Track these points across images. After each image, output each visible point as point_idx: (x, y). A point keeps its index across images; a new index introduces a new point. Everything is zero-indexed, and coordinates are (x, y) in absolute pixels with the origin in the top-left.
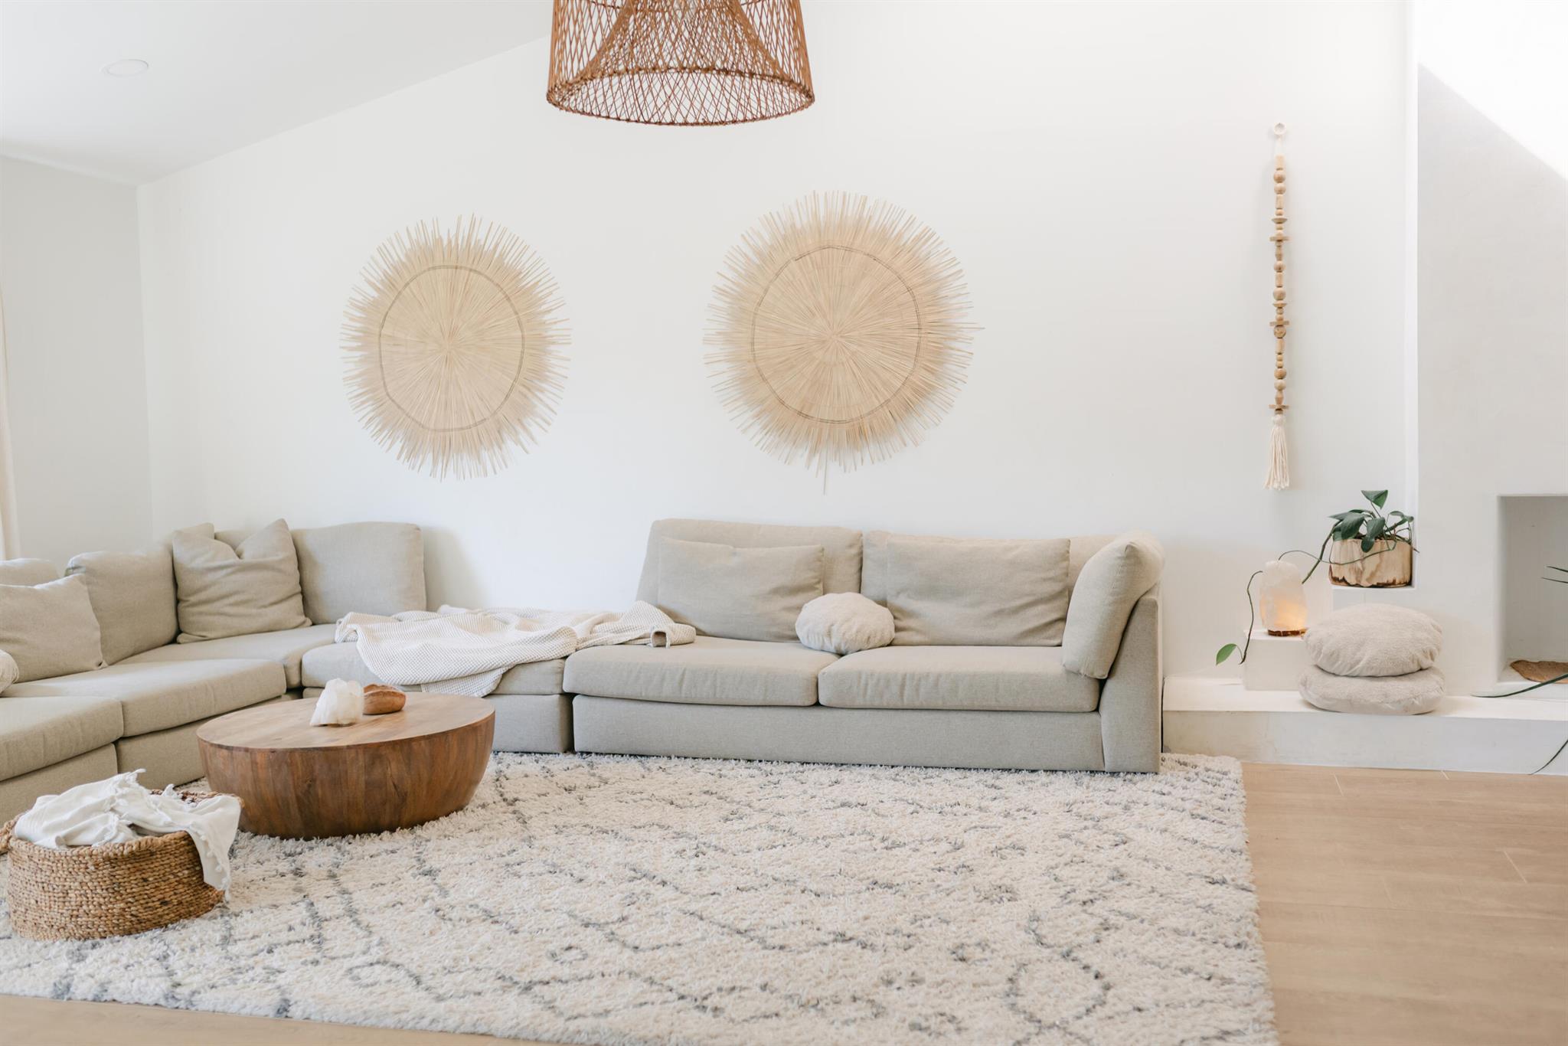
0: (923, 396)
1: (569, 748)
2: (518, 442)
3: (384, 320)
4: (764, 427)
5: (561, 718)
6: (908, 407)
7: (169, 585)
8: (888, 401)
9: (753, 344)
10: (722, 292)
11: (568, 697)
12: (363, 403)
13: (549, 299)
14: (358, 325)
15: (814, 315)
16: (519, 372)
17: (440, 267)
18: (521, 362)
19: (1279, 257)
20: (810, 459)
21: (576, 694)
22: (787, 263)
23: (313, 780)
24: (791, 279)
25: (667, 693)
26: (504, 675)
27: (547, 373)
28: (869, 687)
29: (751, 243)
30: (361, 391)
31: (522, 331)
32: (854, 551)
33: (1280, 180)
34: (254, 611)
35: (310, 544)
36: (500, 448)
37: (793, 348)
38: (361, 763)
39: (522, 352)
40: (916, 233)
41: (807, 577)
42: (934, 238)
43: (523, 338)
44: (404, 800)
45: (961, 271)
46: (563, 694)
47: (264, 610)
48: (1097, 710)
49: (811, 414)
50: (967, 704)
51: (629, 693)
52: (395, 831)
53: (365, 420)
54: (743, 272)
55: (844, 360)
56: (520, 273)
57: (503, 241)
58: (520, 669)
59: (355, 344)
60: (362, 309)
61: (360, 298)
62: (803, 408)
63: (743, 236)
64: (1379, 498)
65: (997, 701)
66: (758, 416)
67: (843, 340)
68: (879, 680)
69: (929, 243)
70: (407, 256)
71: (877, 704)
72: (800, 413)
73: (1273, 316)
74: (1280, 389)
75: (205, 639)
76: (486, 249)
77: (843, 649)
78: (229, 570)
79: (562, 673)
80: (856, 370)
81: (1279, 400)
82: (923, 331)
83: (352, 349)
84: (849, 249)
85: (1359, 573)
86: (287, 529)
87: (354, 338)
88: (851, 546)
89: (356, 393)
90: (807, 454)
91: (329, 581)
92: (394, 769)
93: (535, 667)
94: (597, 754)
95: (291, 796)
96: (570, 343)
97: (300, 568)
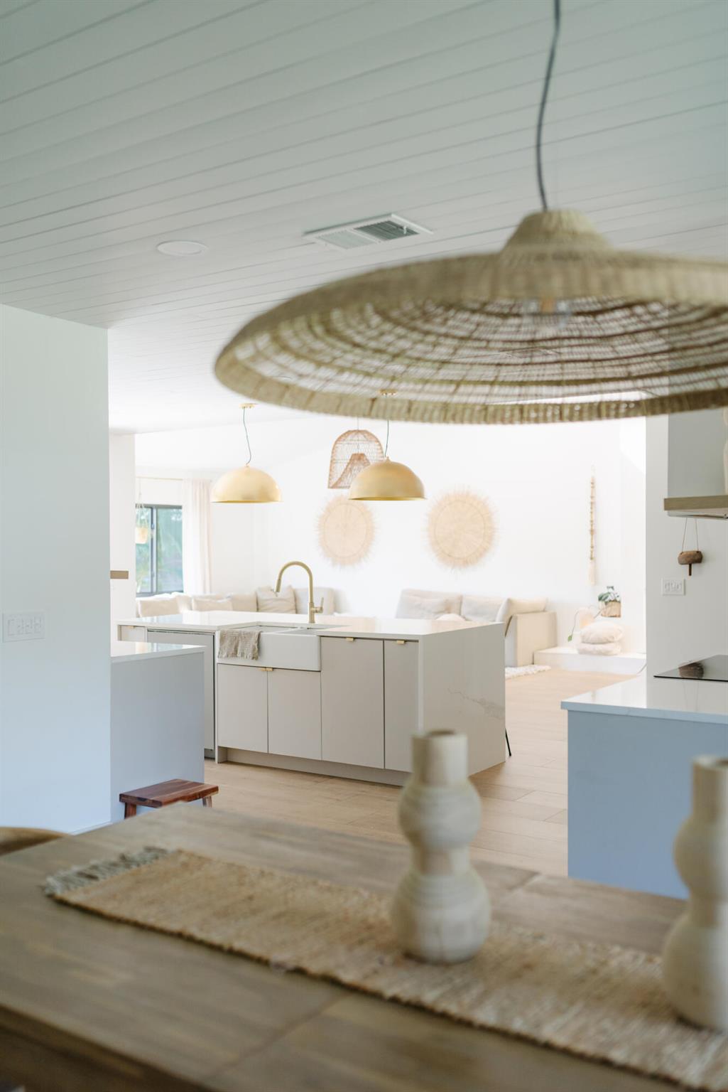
3: (325, 521)
9: (435, 532)
10: (426, 515)
14: (318, 523)
15: (453, 523)
16: (366, 539)
17: (342, 504)
18: (366, 535)
19: (591, 508)
20: (452, 570)
22: (446, 506)
24: (447, 511)
27: (375, 539)
33: (592, 483)
35: (299, 593)
37: (448, 534)
39: (367, 532)
40: (485, 497)
43: (367, 527)
49: (452, 555)
55: (462, 538)
59: (317, 529)
60: (319, 518)
61: (319, 515)
64: (612, 588)
66: (436, 555)
67: (461, 532)
72: (448, 555)
73: (589, 528)
74: (592, 552)
80: (465, 542)
81: (591, 555)
82: (486, 529)
85: (605, 612)
86: (292, 588)
87: (317, 527)
88: (457, 599)
97: (295, 601)
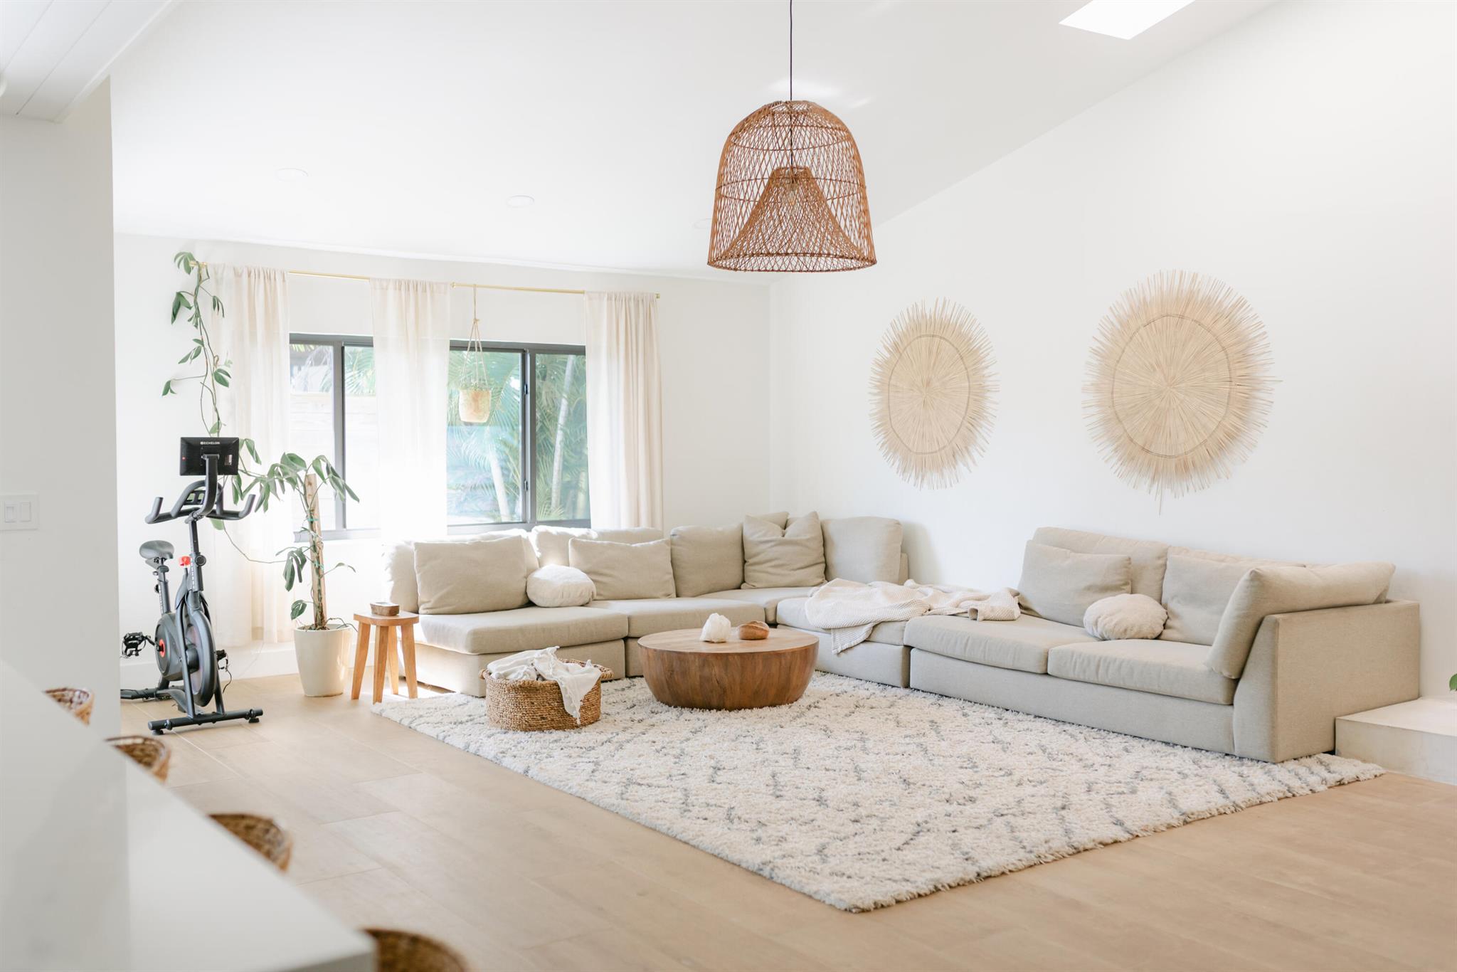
0: (1233, 438)
1: (907, 686)
2: (966, 465)
3: (892, 373)
4: (1119, 460)
5: (903, 663)
6: (1221, 448)
7: (739, 550)
8: (1206, 441)
9: (1112, 393)
10: (1096, 352)
11: (909, 648)
12: (880, 432)
13: (987, 358)
14: (878, 377)
15: (1154, 370)
16: (966, 413)
17: (924, 336)
18: (968, 405)
20: (1151, 486)
21: (913, 648)
22: (1138, 330)
23: (673, 671)
24: (1140, 341)
25: (957, 653)
26: (874, 627)
27: (985, 414)
28: (1078, 664)
29: (1116, 313)
30: (879, 423)
31: (969, 382)
32: (1161, 562)
34: (786, 572)
35: (832, 530)
36: (955, 468)
37: (1141, 396)
38: (697, 664)
39: (969, 397)
40: (1234, 302)
41: (1115, 579)
42: (1246, 305)
43: (969, 387)
44: (725, 692)
45: (1265, 333)
46: (906, 646)
47: (792, 572)
48: (1232, 704)
49: (1152, 449)
50: (1138, 686)
51: (937, 650)
52: (720, 710)
53: (880, 444)
54: (1110, 336)
55: (1175, 407)
56: (970, 339)
57: (961, 316)
58: (882, 625)
59: (876, 391)
60: (880, 366)
61: (880, 358)
62: (1145, 445)
63: (1111, 308)
65: (1159, 686)
66: (1116, 450)
67: (1174, 390)
68: (1083, 660)
69: (1244, 308)
70: (907, 330)
71: (1082, 678)
72: (1143, 449)
75: (754, 587)
76: (951, 322)
77: (1106, 637)
78: (773, 544)
79: (903, 631)
80: (1182, 414)
82: (1233, 384)
83: (875, 394)
84: (1182, 317)
86: (818, 518)
87: (876, 387)
88: (1159, 558)
89: (876, 425)
90: (1149, 481)
91: (841, 556)
92: (716, 671)
93: (891, 624)
94: (923, 691)
95: (663, 678)
96: (999, 391)
97: (824, 545)
